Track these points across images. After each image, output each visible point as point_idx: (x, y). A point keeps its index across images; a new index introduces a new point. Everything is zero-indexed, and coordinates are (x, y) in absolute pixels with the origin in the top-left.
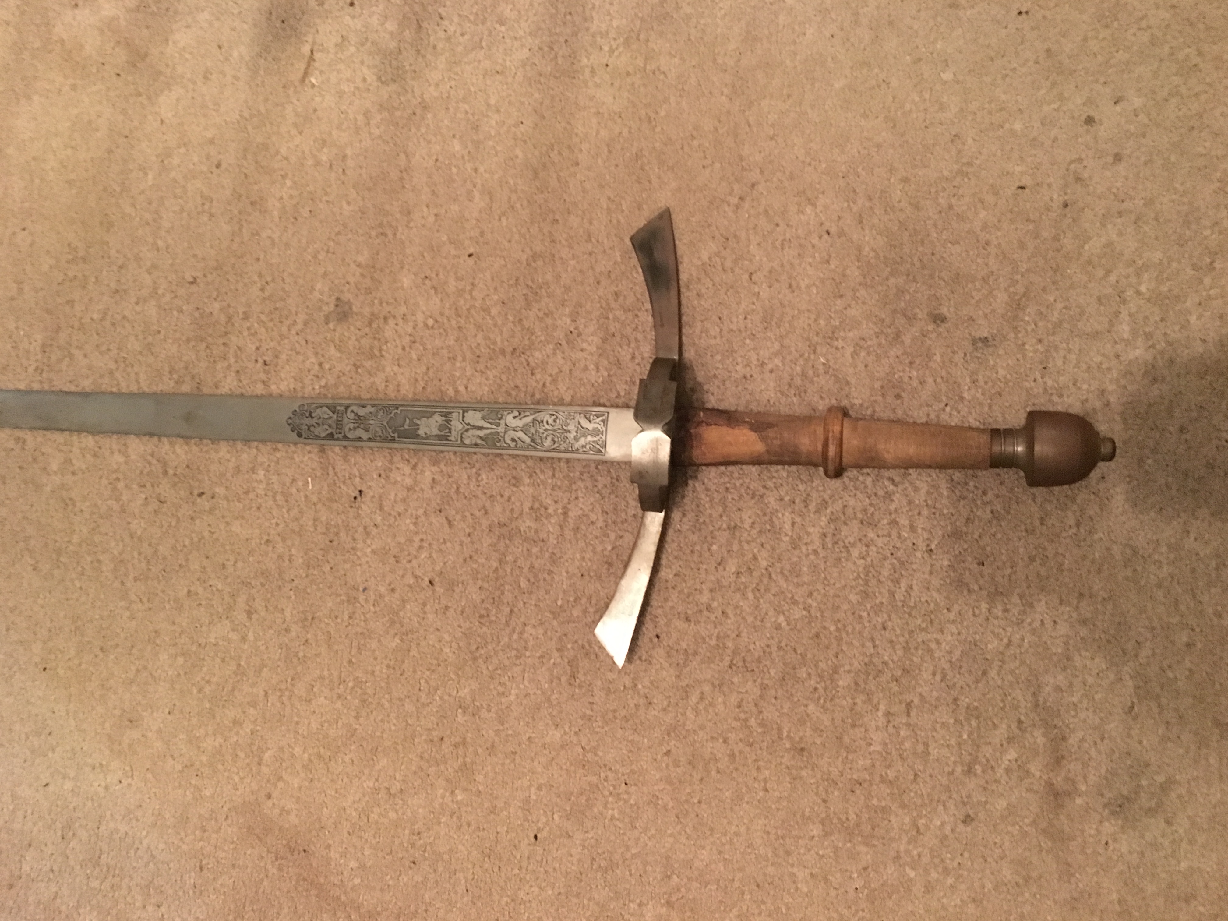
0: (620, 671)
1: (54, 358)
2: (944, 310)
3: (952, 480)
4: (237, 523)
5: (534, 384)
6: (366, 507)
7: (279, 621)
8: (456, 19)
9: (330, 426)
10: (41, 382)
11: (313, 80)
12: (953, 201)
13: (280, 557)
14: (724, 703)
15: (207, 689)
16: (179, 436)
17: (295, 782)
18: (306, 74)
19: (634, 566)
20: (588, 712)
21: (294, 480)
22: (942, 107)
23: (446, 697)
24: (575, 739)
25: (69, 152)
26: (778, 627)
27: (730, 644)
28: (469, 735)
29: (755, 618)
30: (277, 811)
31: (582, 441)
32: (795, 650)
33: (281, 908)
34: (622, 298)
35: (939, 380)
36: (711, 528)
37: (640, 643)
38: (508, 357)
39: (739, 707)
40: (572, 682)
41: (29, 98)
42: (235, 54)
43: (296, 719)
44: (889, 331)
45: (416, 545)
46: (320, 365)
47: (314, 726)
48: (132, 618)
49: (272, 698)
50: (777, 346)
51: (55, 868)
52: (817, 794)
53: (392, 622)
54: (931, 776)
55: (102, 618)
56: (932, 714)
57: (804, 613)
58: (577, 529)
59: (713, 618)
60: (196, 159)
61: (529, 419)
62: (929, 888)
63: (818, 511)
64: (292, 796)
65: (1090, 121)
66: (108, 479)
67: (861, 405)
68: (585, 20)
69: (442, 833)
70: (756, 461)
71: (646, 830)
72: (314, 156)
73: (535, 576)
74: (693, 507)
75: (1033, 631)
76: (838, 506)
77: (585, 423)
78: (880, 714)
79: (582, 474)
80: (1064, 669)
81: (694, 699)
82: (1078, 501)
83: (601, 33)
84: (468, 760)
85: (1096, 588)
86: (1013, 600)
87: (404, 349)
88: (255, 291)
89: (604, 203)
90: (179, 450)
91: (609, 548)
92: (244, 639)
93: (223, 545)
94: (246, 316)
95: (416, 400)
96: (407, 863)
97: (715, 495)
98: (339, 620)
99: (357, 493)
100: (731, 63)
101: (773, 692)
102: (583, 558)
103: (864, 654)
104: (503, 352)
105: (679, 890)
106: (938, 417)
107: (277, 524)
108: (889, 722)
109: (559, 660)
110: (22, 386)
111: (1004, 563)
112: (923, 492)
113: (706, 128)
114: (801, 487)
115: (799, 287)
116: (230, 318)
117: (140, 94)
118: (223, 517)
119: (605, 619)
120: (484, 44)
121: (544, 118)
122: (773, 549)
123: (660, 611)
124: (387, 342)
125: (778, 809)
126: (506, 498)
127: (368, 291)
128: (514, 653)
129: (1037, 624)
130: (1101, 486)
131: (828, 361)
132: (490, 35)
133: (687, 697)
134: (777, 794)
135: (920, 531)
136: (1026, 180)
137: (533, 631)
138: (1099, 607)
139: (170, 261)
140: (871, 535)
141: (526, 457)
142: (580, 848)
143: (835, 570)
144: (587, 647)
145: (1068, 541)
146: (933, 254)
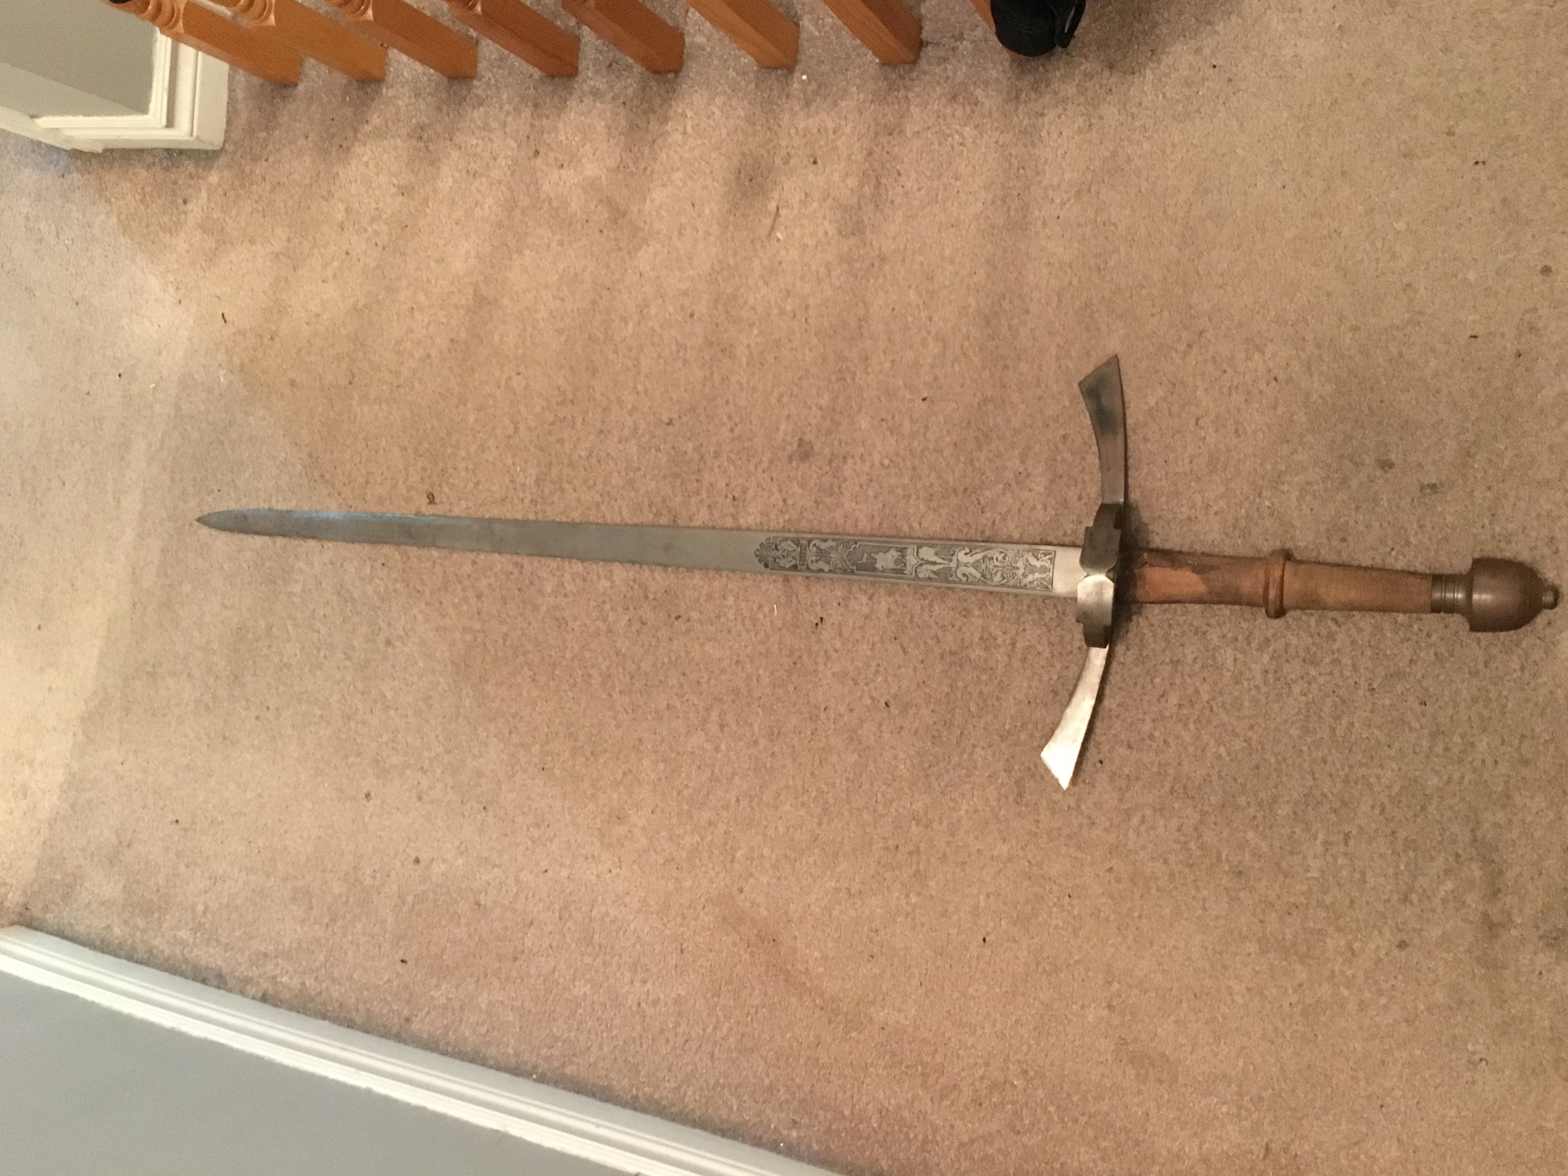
0: (1064, 793)
1: (547, 491)
2: (1393, 457)
3: (1396, 622)
4: (711, 643)
5: (985, 522)
6: (827, 633)
7: (748, 734)
8: (913, 175)
9: (794, 558)
10: (536, 513)
11: (779, 235)
12: (1404, 349)
13: (749, 677)
14: (1165, 826)
15: (686, 793)
16: (659, 564)
17: (765, 879)
18: (772, 228)
19: (1079, 695)
20: (1034, 829)
21: (760, 607)
22: (1394, 256)
23: (901, 810)
24: (1021, 853)
25: (558, 303)
26: (1219, 757)
27: (1171, 771)
28: (922, 845)
29: (1197, 748)
30: (748, 904)
31: (1030, 578)
32: (1235, 779)
33: (753, 990)
34: (1069, 441)
35: (1385, 525)
36: (1154, 662)
37: (1083, 767)
38: (960, 495)
39: (1179, 830)
40: (1019, 799)
41: (520, 252)
42: (707, 211)
43: (764, 822)
44: (1336, 476)
45: (873, 670)
46: (785, 500)
47: (781, 830)
48: (618, 726)
49: (744, 803)
50: (1222, 489)
51: (554, 945)
52: (1254, 915)
53: (851, 739)
54: (1367, 903)
55: (592, 725)
56: (1370, 844)
57: (1245, 744)
58: (1024, 660)
59: (1154, 746)
60: (671, 310)
61: (979, 556)
62: (1363, 1006)
63: (1260, 649)
64: (762, 891)
65: (1546, 270)
66: (595, 600)
67: (1306, 547)
68: (1038, 174)
69: (898, 932)
70: (1199, 600)
71: (1088, 939)
72: (780, 307)
73: (985, 701)
74: (1137, 641)
75: (1474, 770)
76: (1280, 645)
77: (1033, 561)
78: (1318, 842)
79: (1029, 607)
80: (1504, 807)
81: (1135, 821)
82: (1524, 645)
83: (1052, 186)
84: (921, 867)
85: (1538, 730)
86: (1454, 739)
87: (861, 487)
88: (725, 433)
89: (1054, 350)
90: (658, 577)
91: (1055, 678)
92: (717, 749)
93: (697, 664)
94: (717, 455)
95: (874, 536)
96: (866, 957)
97: (1159, 631)
98: (802, 736)
99: (818, 621)
100: (1181, 214)
101: (1213, 819)
102: (1030, 687)
103: (1304, 786)
104: (955, 491)
105: (1120, 996)
106: (1383, 560)
107: (746, 646)
108: (1327, 850)
109: (1006, 780)
110: (519, 516)
111: (1446, 703)
112: (1366, 633)
113: (1155, 278)
114: (1244, 625)
115: (1245, 432)
116: (702, 458)
117: (620, 249)
118: (698, 638)
119: (1051, 744)
120: (940, 198)
121: (996, 268)
122: (1215, 683)
123: (1103, 738)
124: (845, 480)
125: (1216, 927)
126: (957, 628)
127: (829, 432)
128: (964, 771)
129: (1478, 763)
130: (1549, 631)
131: (1273, 504)
132: (945, 189)
133: (1129, 819)
134: (1215, 913)
135: (1362, 670)
136: (1480, 330)
137: (982, 753)
138: (1541, 748)
139: (649, 404)
140: (1313, 673)
141: (977, 591)
142: (1026, 953)
143: (1276, 705)
144: (1033, 769)
145: (1512, 684)
146: (1382, 401)
